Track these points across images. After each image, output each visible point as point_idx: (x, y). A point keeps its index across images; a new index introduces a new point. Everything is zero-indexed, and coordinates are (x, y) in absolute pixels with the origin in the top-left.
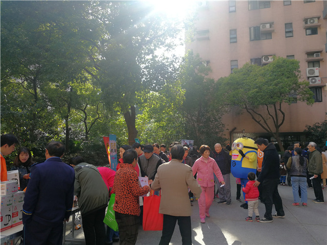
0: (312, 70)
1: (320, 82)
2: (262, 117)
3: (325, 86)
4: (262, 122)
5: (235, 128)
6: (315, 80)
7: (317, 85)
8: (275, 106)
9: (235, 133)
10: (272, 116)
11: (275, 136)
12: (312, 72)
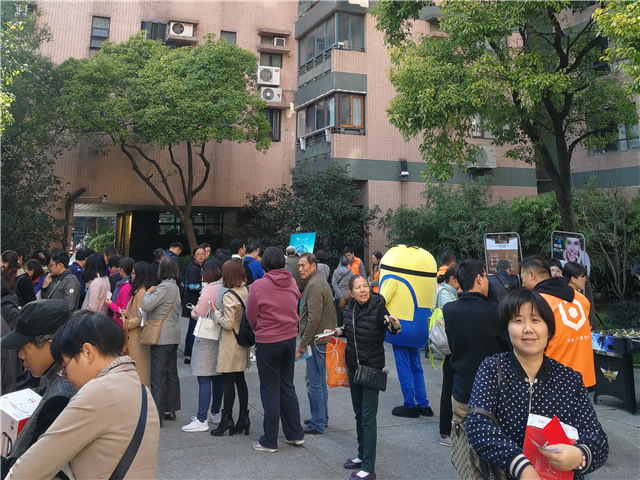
0: (268, 70)
1: (280, 100)
2: (158, 167)
3: (289, 108)
4: (156, 179)
5: (82, 191)
6: (272, 92)
7: (275, 105)
8: (189, 144)
9: (80, 203)
10: (178, 166)
11: (183, 217)
12: (267, 75)
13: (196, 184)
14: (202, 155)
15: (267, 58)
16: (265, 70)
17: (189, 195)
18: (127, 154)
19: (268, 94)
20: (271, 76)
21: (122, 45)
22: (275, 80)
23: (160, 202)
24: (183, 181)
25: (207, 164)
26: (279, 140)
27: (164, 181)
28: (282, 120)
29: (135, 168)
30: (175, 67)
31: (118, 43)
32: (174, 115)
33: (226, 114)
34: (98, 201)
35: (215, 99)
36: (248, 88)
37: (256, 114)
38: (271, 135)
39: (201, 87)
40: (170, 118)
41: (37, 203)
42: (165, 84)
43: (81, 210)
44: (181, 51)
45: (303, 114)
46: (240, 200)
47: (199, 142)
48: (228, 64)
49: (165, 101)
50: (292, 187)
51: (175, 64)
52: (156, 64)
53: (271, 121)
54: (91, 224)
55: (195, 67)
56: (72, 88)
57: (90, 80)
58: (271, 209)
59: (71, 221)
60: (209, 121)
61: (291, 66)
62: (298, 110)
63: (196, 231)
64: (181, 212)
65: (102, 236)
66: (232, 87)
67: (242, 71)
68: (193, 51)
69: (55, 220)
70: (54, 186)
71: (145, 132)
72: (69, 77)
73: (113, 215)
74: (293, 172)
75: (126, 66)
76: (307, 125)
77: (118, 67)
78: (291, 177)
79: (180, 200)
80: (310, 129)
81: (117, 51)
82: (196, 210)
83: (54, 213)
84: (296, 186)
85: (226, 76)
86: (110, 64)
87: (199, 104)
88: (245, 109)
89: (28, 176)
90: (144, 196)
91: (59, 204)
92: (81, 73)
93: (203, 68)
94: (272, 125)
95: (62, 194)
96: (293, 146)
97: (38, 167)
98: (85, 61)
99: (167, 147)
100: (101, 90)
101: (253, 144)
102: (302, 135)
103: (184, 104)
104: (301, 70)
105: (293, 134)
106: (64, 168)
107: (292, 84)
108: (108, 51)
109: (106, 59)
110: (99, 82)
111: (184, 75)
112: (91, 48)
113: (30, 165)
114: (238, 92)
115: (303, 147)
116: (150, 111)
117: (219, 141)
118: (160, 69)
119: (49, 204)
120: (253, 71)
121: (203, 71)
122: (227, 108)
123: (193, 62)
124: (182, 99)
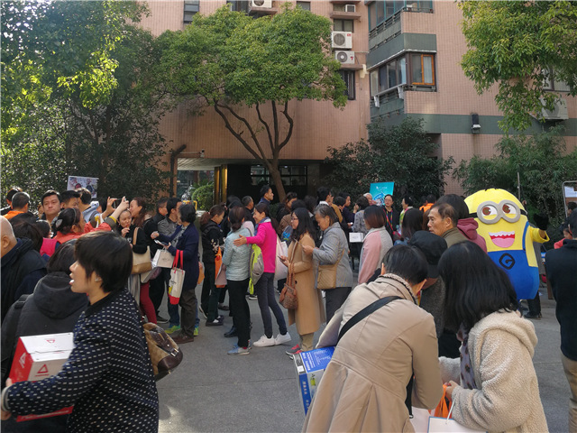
0: (341, 35)
1: (353, 62)
2: (247, 124)
3: (362, 69)
4: (246, 136)
5: (183, 147)
6: (346, 55)
7: (348, 67)
8: (273, 103)
9: (182, 158)
10: (265, 123)
11: (271, 169)
12: (341, 40)
13: (282, 138)
14: (285, 113)
15: (340, 24)
16: (338, 35)
17: (276, 148)
18: (220, 113)
19: (342, 57)
20: (344, 41)
21: (211, 18)
22: (348, 44)
23: (251, 156)
24: (270, 137)
25: (290, 121)
26: (354, 99)
27: (254, 136)
28: (356, 80)
29: (228, 126)
30: (258, 34)
31: (207, 15)
32: (259, 76)
33: (305, 74)
34: (198, 156)
35: (294, 61)
36: (324, 51)
37: (332, 75)
38: (346, 93)
39: (281, 51)
40: (255, 80)
41: (146, 158)
42: (250, 50)
43: (184, 165)
44: (263, 20)
45: (375, 74)
46: (321, 153)
47: (282, 100)
48: (305, 30)
49: (250, 64)
50: (369, 141)
51: (258, 32)
52: (241, 33)
53: (346, 80)
54: (193, 177)
55: (275, 33)
56: (169, 56)
57: (184, 48)
58: (351, 161)
59: (175, 173)
60: (291, 81)
61: (362, 30)
62: (370, 71)
63: (284, 182)
64: (269, 165)
65: (203, 187)
66: (309, 50)
67: (318, 35)
68: (273, 20)
69: (162, 173)
70: (160, 144)
71: (234, 93)
72: (166, 47)
73: (211, 168)
74: (369, 127)
75: (215, 36)
76: (380, 84)
77: (208, 36)
78: (367, 131)
79: (268, 154)
80: (383, 87)
81: (206, 23)
82: (282, 163)
83: (161, 167)
84: (373, 139)
85: (303, 41)
86: (201, 34)
87: (280, 67)
88: (322, 70)
89: (137, 135)
90: (237, 151)
91: (165, 158)
92: (178, 43)
93: (282, 34)
94: (347, 85)
95: (167, 150)
96: (368, 104)
97: (145, 127)
98: (179, 32)
99: (255, 105)
100: (194, 57)
101: (330, 102)
102: (376, 93)
103: (267, 66)
104: (372, 33)
105: (367, 93)
106: (168, 127)
107: (364, 48)
108: (198, 24)
109: (197, 30)
110: (193, 50)
111: (266, 41)
112: (185, 22)
113: (138, 125)
114: (315, 54)
115: (377, 104)
116: (237, 74)
117: (299, 99)
118: (245, 37)
119: (156, 158)
120: (327, 35)
121: (282, 36)
122: (305, 70)
123: (273, 29)
124: (265, 62)
